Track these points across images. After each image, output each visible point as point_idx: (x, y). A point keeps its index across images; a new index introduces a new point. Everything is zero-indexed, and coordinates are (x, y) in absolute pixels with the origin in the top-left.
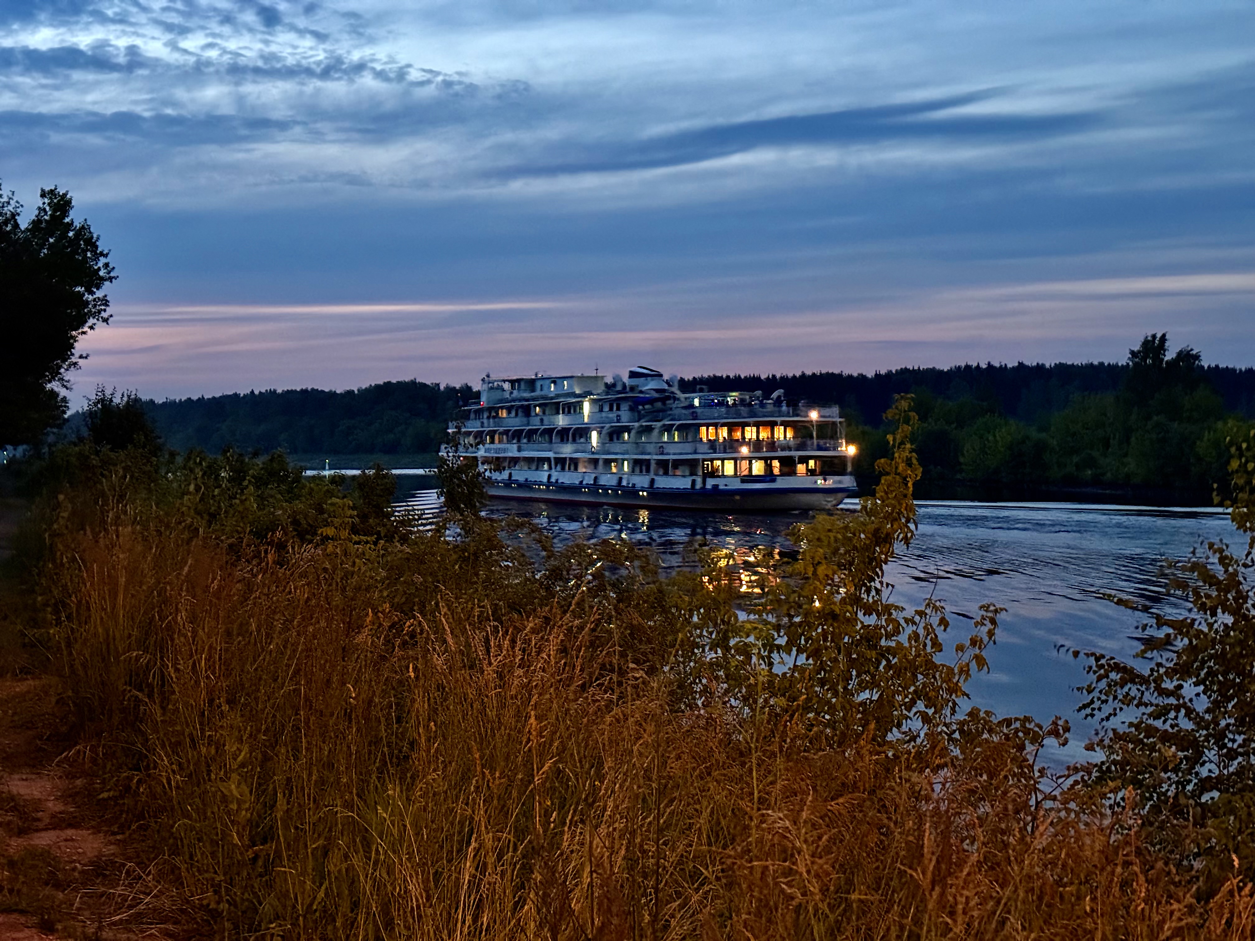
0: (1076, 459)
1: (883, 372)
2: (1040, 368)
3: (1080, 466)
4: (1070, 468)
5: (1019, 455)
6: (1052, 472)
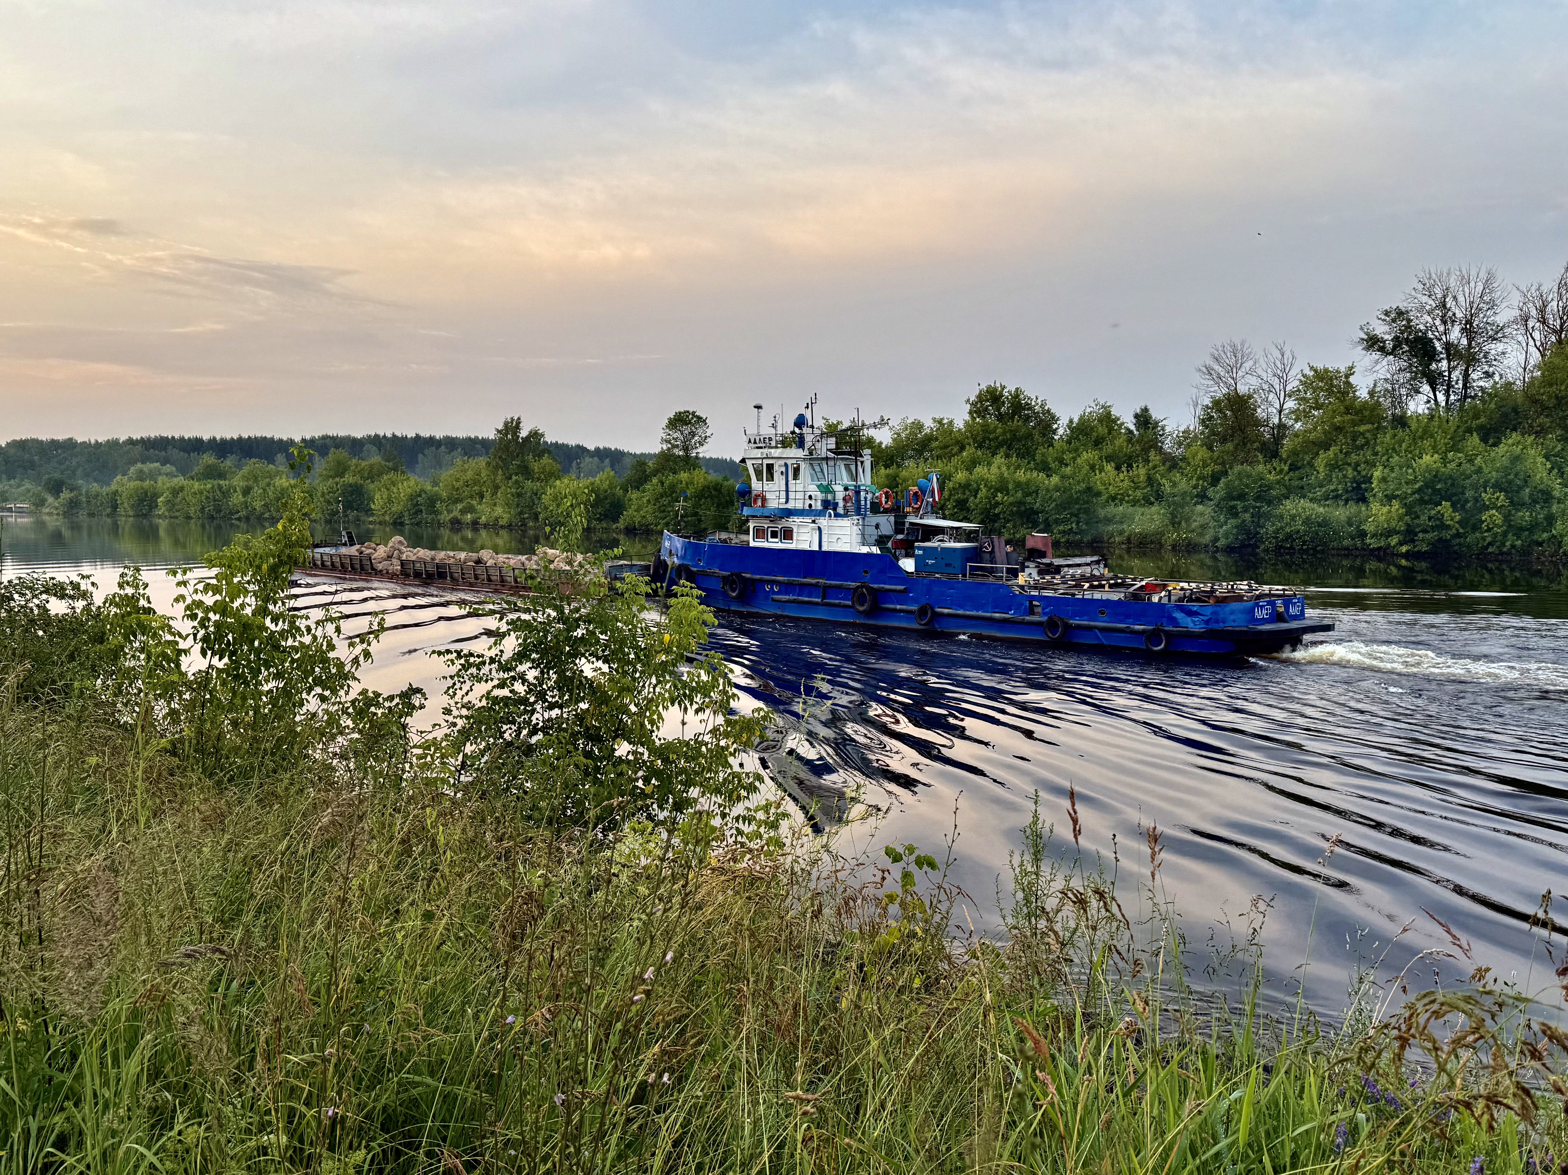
0: (460, 506)
1: (308, 437)
2: (432, 439)
3: (463, 512)
4: (456, 514)
5: (417, 504)
6: (442, 517)
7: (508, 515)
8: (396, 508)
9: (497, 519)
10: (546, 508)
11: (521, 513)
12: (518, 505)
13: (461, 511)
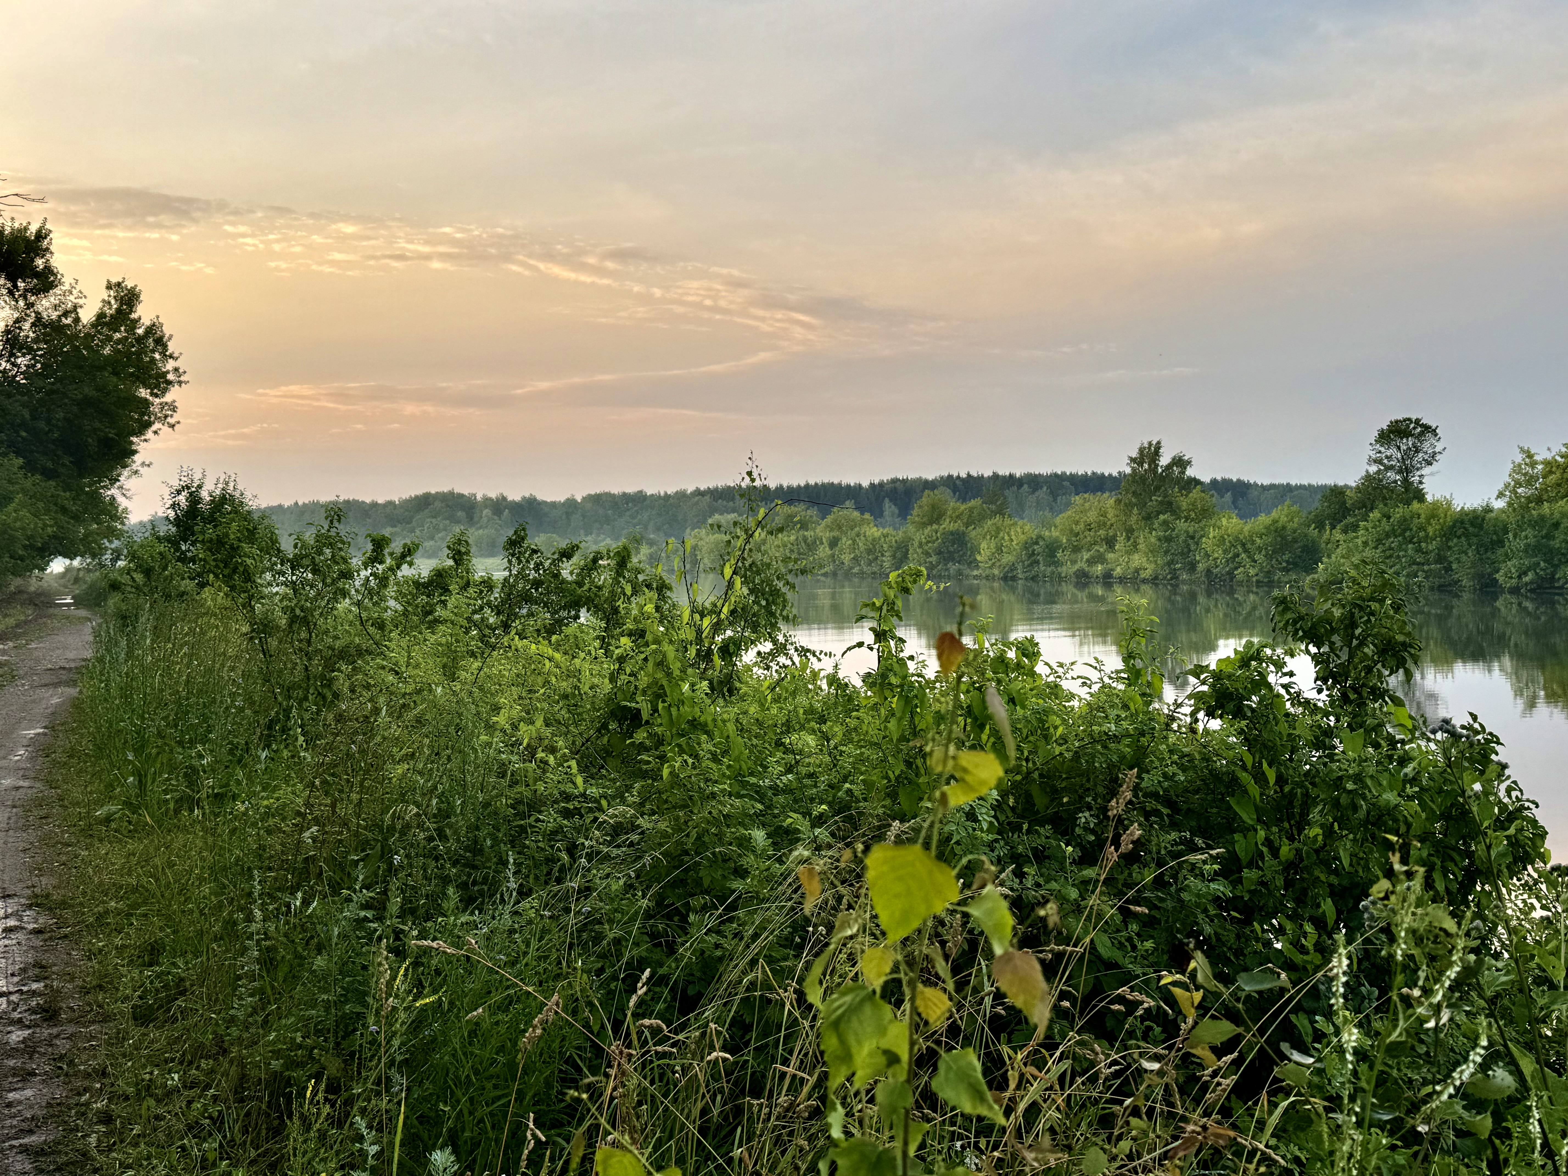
3: (1091, 562)
4: (1081, 565)
5: (1033, 554)
6: (1064, 568)
7: (1153, 566)
8: (1007, 559)
9: (1137, 571)
10: (1207, 555)
11: (1170, 563)
12: (1166, 552)
13: (1088, 561)
